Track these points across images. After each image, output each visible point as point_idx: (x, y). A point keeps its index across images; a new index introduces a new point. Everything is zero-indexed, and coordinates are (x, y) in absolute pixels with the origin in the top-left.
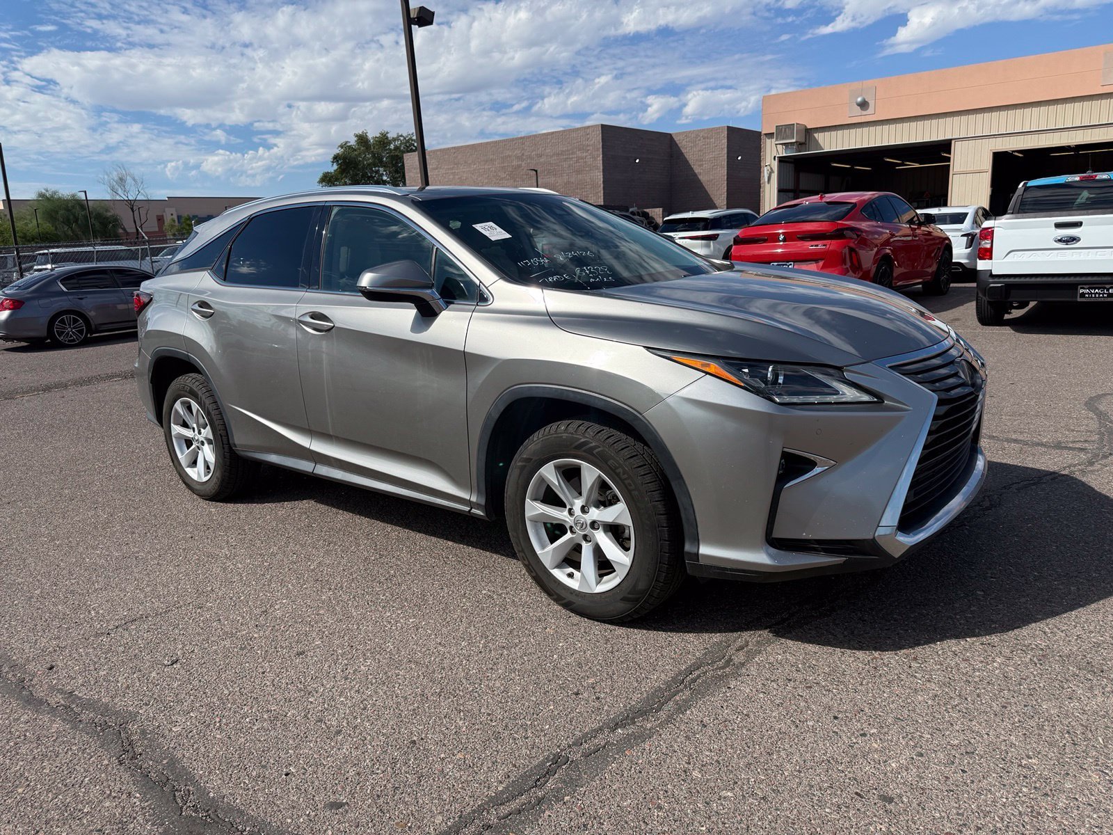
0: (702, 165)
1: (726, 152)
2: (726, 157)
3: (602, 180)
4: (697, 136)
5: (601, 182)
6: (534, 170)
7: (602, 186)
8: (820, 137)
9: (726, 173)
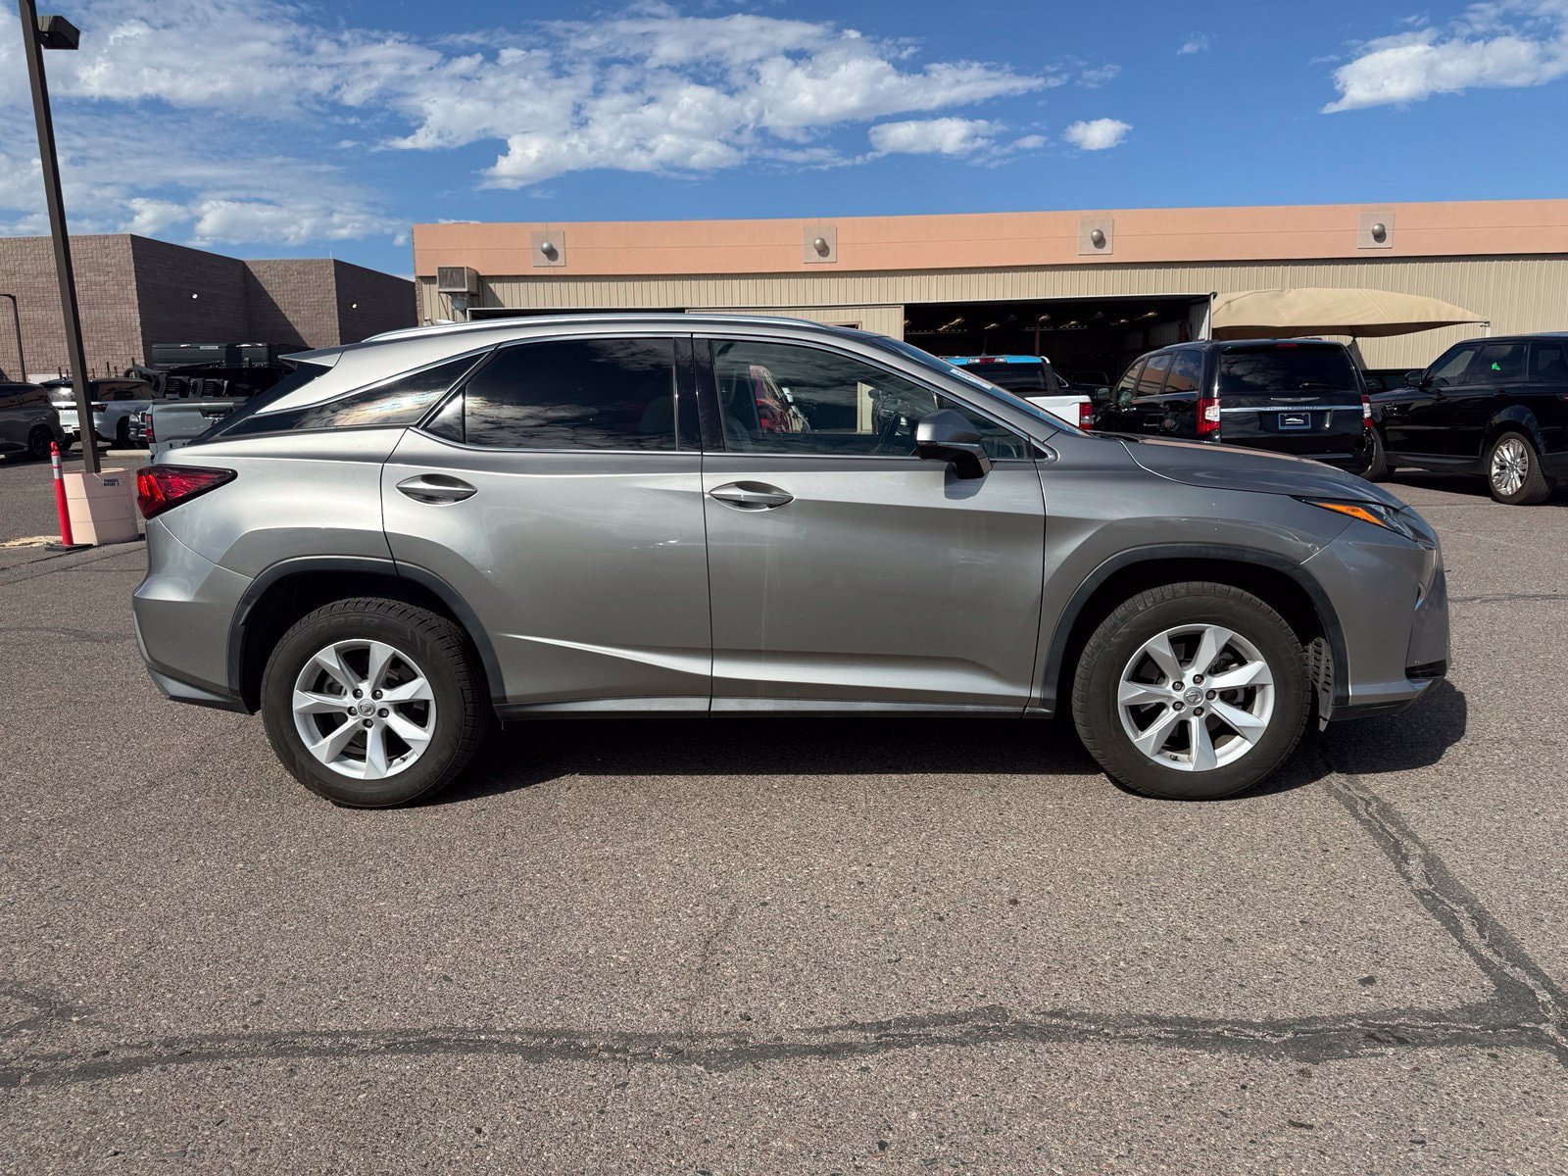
0: (299, 311)
1: (335, 295)
2: (335, 303)
3: (139, 320)
4: (287, 269)
5: (138, 324)
6: (10, 296)
7: (139, 329)
8: (497, 288)
9: (337, 326)
